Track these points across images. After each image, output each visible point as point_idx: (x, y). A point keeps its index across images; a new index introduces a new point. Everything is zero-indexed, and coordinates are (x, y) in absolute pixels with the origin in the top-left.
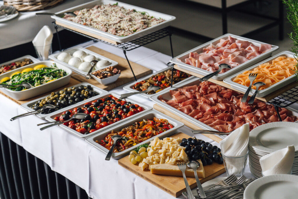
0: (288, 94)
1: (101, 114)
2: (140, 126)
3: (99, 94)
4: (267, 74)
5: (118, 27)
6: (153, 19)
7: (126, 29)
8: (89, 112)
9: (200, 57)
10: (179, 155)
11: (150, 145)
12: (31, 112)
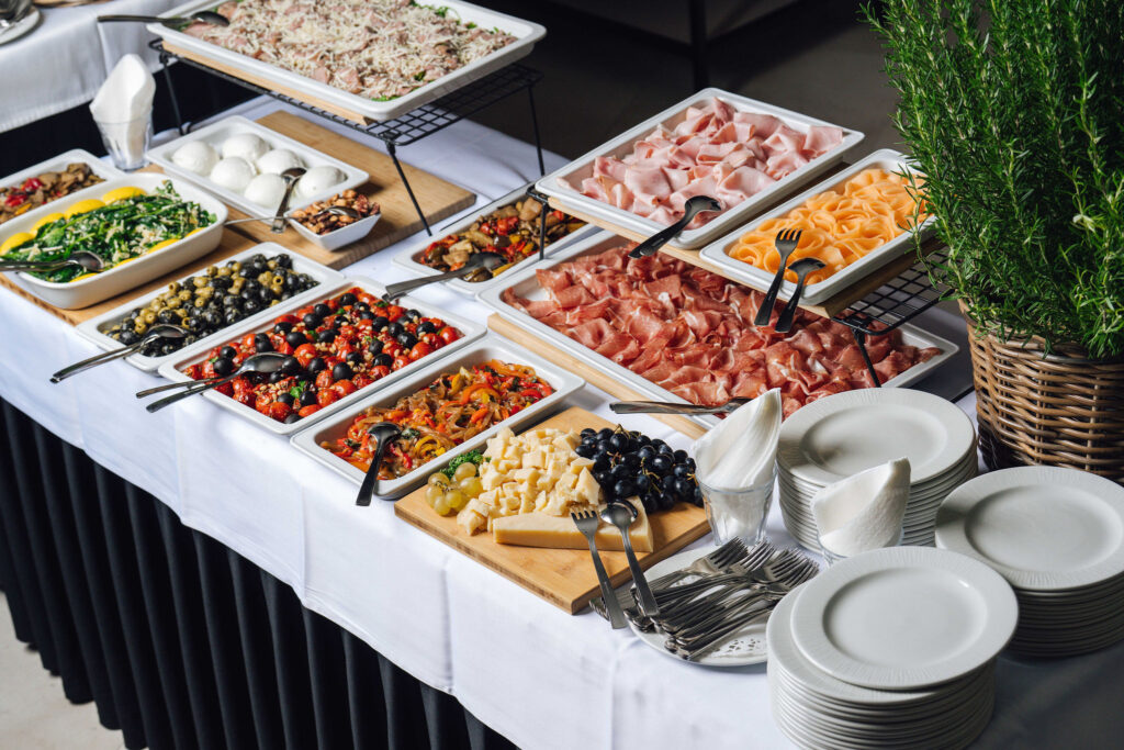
0: (892, 290)
1: (327, 353)
2: (451, 391)
3: (317, 284)
4: (828, 230)
5: (365, 65)
6: (473, 31)
7: (392, 70)
8: (294, 346)
9: (627, 171)
10: (574, 487)
11: (486, 455)
12: (111, 350)
